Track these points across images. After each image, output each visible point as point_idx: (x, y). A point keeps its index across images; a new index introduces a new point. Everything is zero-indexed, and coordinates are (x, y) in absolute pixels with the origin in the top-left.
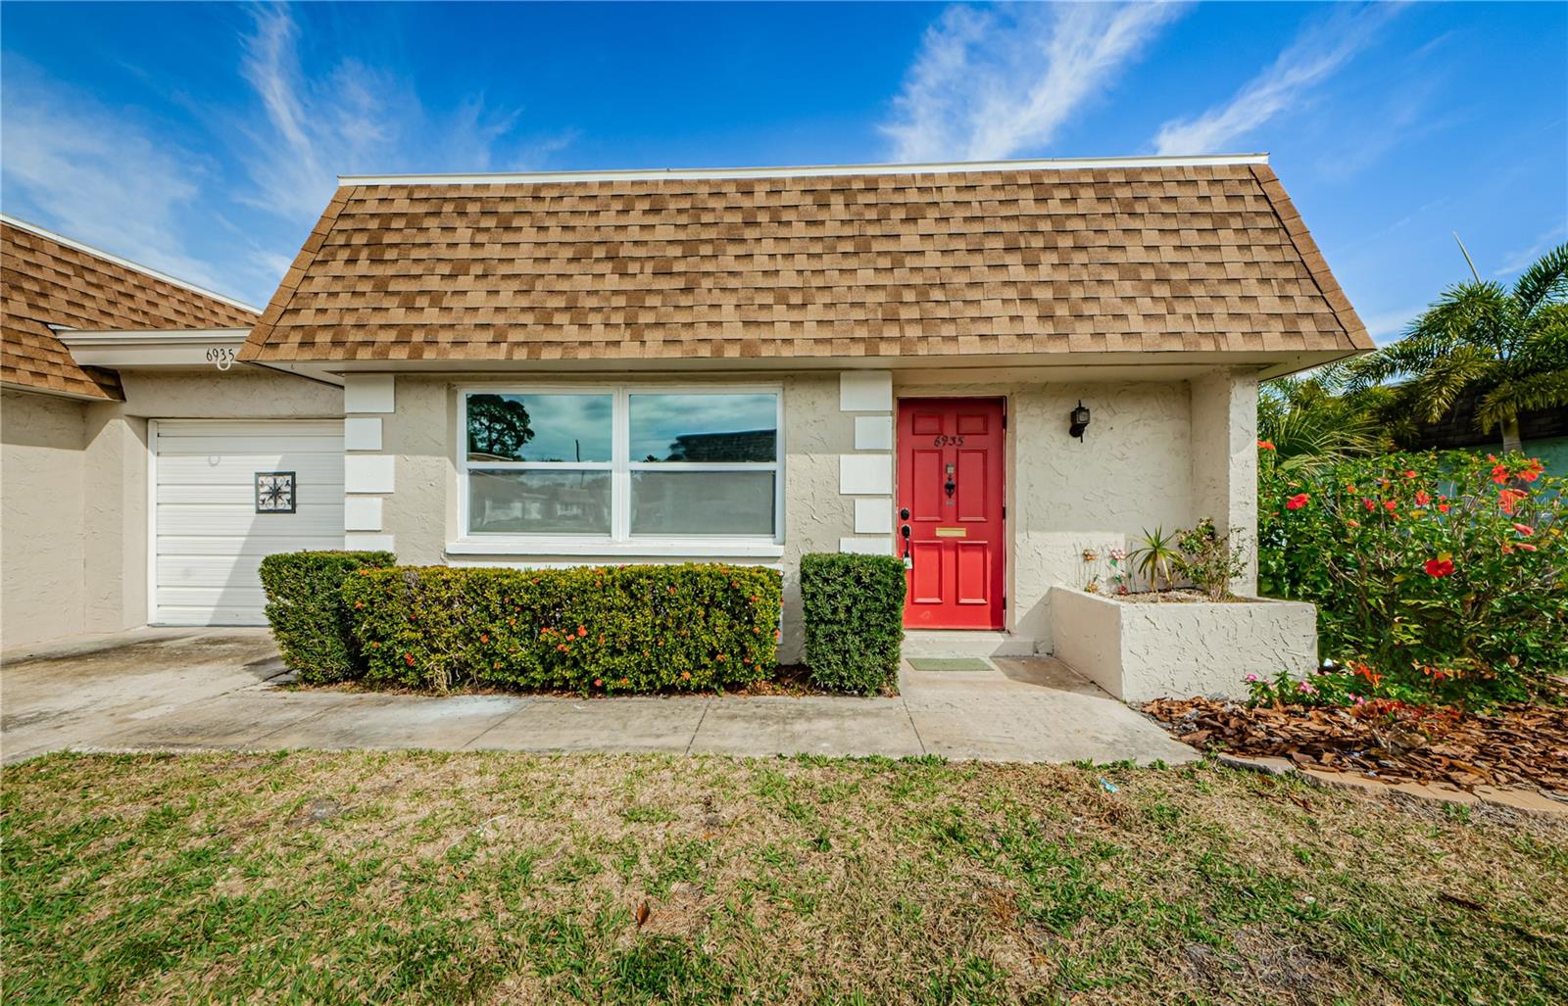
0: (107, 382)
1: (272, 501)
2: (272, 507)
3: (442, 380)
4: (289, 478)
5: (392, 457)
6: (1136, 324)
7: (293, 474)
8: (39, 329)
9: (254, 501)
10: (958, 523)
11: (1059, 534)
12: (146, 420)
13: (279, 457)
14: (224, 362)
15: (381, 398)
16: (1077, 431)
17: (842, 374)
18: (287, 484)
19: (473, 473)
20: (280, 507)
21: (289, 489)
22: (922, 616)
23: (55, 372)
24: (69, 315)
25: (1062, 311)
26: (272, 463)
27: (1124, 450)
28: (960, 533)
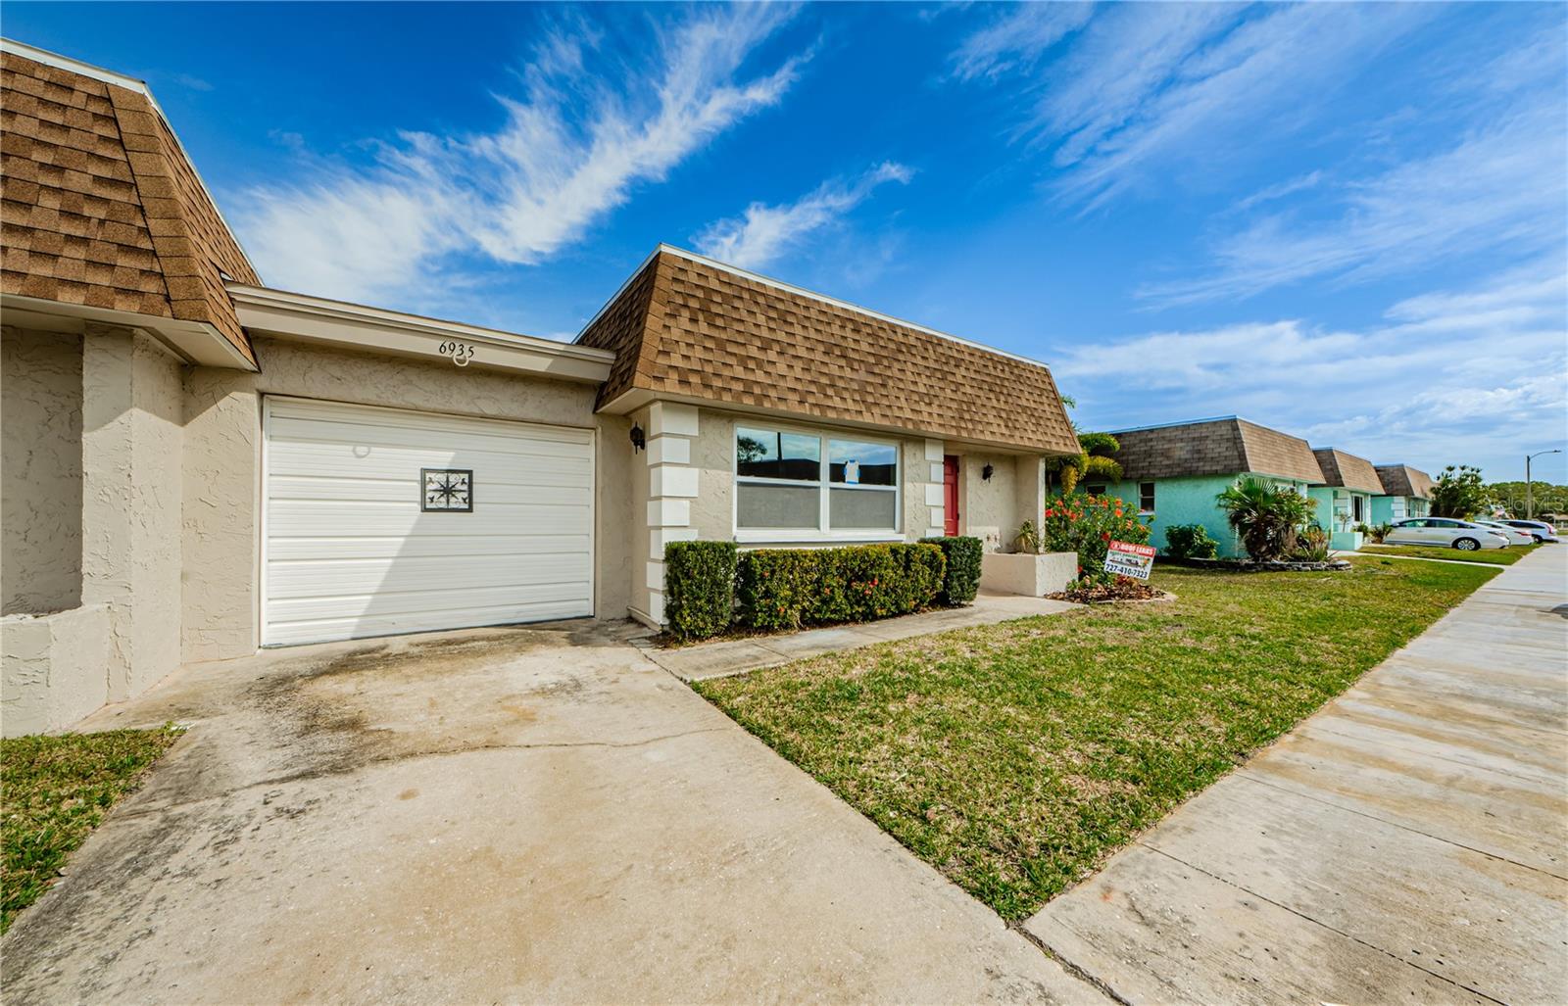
1: (443, 499)
2: (443, 505)
4: (466, 476)
5: (697, 470)
7: (470, 473)
9: (419, 499)
11: (980, 527)
13: (452, 454)
14: (461, 357)
16: (986, 477)
17: (927, 440)
18: (463, 482)
19: (741, 484)
20: (452, 505)
21: (465, 487)
26: (444, 459)
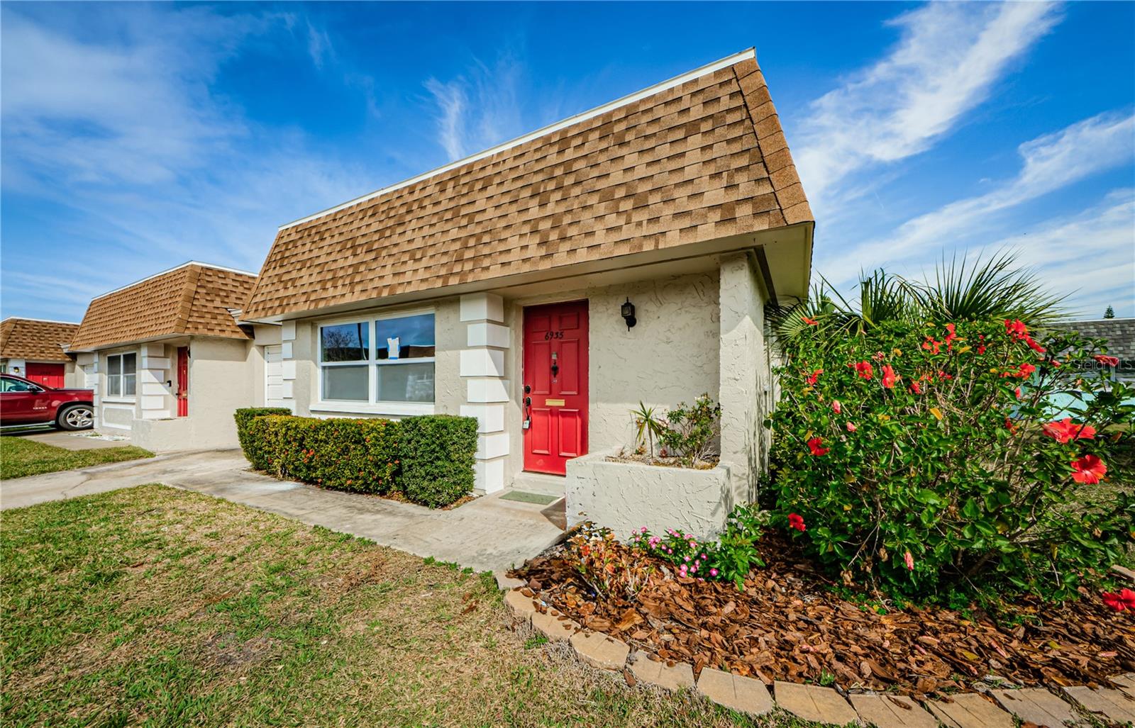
0: (248, 331)
3: (309, 321)
5: (295, 361)
6: (600, 237)
8: (224, 311)
10: (560, 397)
11: (619, 405)
12: (264, 346)
15: (289, 333)
16: (631, 322)
17: (462, 297)
19: (324, 368)
22: (538, 463)
23: (229, 329)
24: (236, 304)
25: (554, 236)
27: (669, 334)
28: (561, 403)
